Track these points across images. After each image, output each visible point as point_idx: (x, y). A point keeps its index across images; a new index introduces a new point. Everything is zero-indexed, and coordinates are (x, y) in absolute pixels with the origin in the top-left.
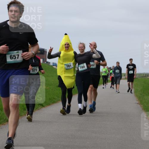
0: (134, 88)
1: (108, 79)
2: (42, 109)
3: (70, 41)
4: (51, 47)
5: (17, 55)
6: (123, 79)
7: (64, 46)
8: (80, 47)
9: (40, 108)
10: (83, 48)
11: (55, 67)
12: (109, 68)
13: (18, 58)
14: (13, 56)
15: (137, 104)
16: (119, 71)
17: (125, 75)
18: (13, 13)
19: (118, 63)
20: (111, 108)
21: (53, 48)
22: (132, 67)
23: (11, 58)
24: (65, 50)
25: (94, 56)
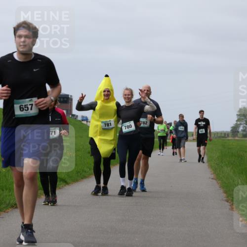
0: (207, 155)
2: (65, 188)
3: (111, 86)
4: (82, 94)
6: (191, 141)
7: (103, 94)
8: (126, 95)
9: (63, 187)
10: (130, 96)
11: (85, 122)
12: (168, 124)
13: (31, 109)
14: (24, 107)
15: (212, 179)
16: (184, 128)
17: (193, 135)
18: (23, 39)
19: (181, 116)
20: (171, 186)
21: (85, 96)
23: (21, 109)
24: (103, 99)
25: (147, 108)
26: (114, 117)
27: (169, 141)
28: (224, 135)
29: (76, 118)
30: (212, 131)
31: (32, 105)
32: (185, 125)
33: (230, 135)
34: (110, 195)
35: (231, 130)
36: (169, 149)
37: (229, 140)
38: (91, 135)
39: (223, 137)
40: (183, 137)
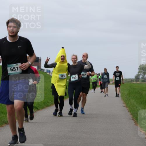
1: (98, 84)
2: (37, 112)
3: (65, 54)
5: (16, 67)
6: (111, 84)
7: (60, 58)
8: (73, 59)
9: (35, 111)
10: (75, 59)
11: (48, 73)
13: (17, 70)
14: (13, 69)
15: (124, 106)
16: (107, 76)
17: (112, 81)
19: (105, 70)
20: (100, 111)
21: (49, 59)
22: (118, 74)
23: (11, 70)
24: (60, 61)
25: (86, 67)
26: (66, 72)
27: (99, 84)
28: (131, 81)
29: (43, 71)
30: (124, 78)
31: (18, 67)
32: (108, 74)
33: (134, 81)
34: (64, 116)
35: (135, 78)
36: (98, 89)
37: (134, 84)
38: (52, 82)
39: (130, 82)
40: (106, 82)
